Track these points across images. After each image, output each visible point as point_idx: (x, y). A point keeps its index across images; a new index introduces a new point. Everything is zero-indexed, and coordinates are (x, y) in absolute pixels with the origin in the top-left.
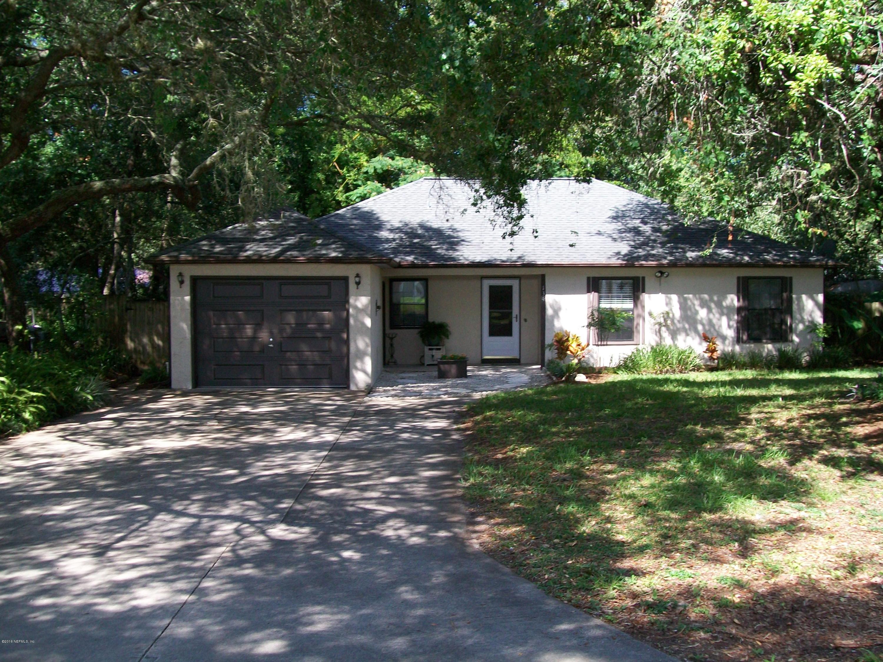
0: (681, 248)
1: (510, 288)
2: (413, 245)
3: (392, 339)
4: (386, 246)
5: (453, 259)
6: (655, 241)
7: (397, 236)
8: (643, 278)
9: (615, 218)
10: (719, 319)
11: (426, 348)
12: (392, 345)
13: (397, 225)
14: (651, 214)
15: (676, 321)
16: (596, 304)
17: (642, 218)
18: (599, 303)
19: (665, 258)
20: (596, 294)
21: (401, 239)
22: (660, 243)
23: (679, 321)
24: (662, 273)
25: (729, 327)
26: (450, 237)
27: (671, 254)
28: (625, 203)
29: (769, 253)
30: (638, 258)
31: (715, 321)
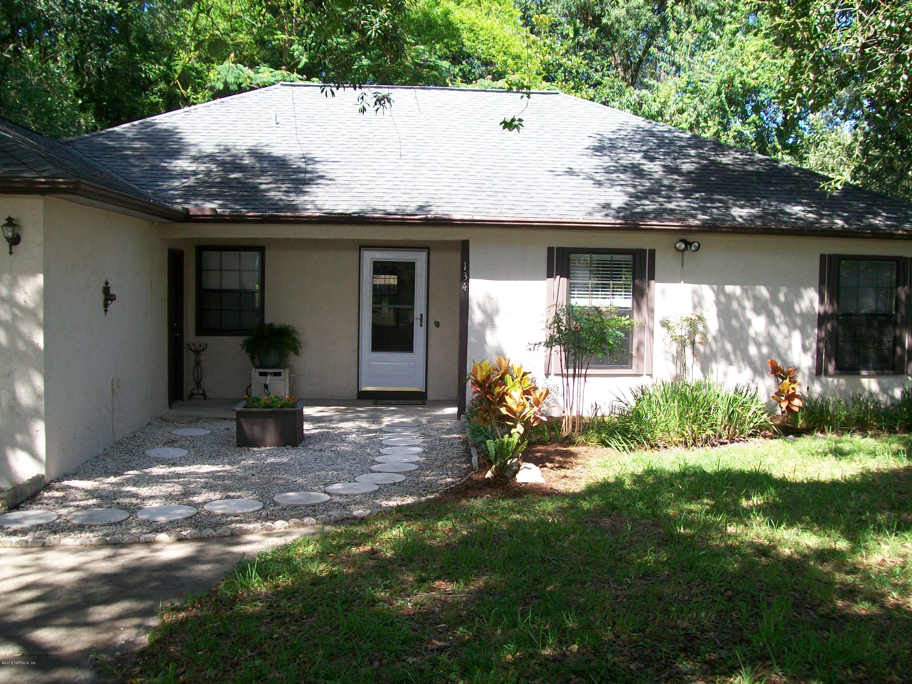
0: (720, 201)
1: (411, 266)
2: (226, 183)
3: (197, 353)
4: (177, 183)
5: (294, 208)
6: (671, 188)
7: (202, 168)
8: (652, 252)
9: (599, 149)
10: (788, 337)
11: (255, 373)
12: (198, 364)
13: (209, 148)
14: (659, 146)
15: (710, 338)
16: (563, 299)
17: (646, 152)
18: (569, 298)
19: (694, 217)
20: (564, 280)
21: (208, 173)
22: (681, 191)
23: (714, 338)
24: (688, 244)
25: (805, 349)
26: (300, 170)
27: (704, 210)
28: (614, 128)
29: (876, 215)
30: (644, 215)
31: (779, 339)
